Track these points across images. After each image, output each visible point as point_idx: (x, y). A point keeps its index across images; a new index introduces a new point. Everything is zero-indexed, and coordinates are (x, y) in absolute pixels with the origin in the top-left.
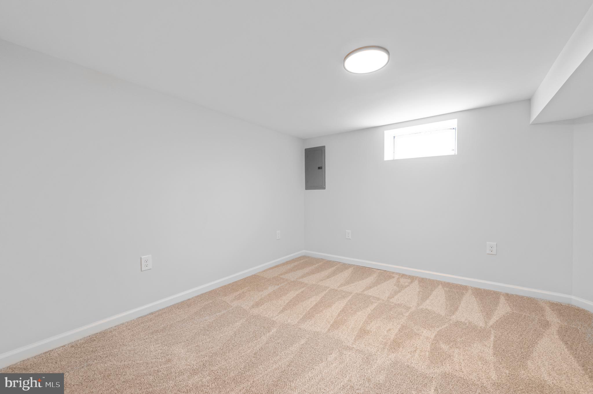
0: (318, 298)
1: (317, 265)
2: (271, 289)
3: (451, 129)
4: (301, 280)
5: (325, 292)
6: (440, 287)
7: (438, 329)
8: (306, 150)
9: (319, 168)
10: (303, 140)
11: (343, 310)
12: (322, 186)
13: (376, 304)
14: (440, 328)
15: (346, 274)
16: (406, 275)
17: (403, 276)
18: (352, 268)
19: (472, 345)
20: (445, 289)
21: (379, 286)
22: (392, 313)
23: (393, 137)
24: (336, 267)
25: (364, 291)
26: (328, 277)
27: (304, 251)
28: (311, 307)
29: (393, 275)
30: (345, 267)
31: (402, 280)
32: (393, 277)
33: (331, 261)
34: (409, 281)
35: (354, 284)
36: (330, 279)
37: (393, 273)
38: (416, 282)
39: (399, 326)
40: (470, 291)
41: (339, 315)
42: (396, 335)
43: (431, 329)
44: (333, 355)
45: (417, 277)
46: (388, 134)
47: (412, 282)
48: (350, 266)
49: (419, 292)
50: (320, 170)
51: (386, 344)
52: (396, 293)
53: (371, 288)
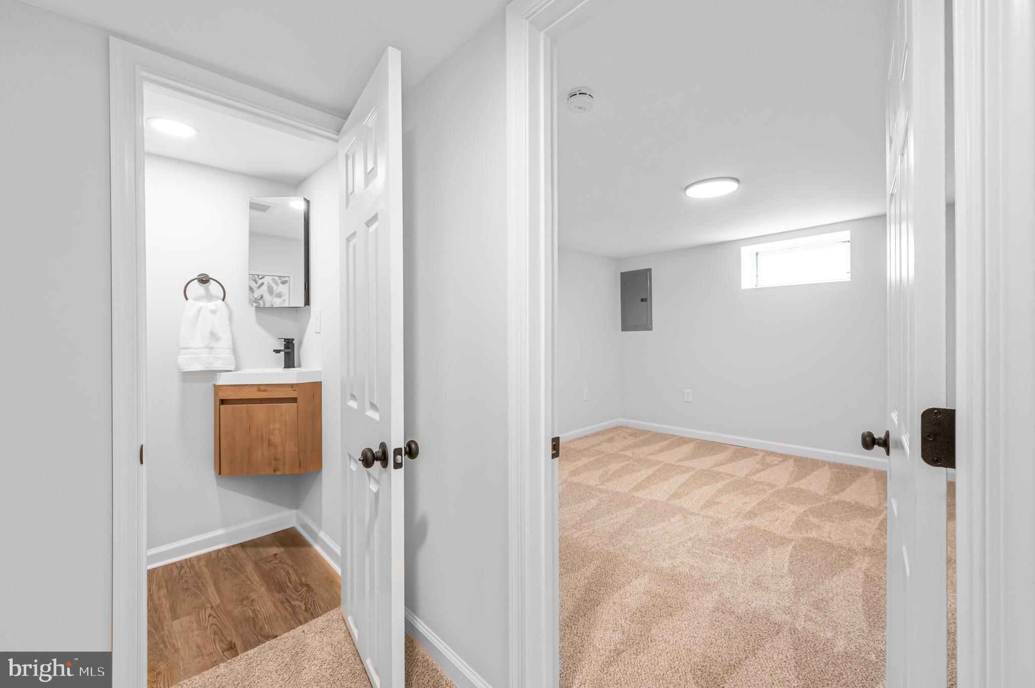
0: (651, 471)
1: (641, 438)
2: (585, 460)
3: (844, 242)
4: (623, 453)
5: (658, 467)
6: (827, 467)
7: (810, 506)
8: (621, 273)
9: (642, 300)
10: (618, 260)
11: (685, 484)
12: (647, 326)
13: (728, 480)
14: (814, 505)
15: (687, 449)
16: (777, 454)
17: (772, 454)
18: (695, 443)
19: (852, 520)
20: (834, 470)
21: (733, 463)
22: (750, 489)
23: (755, 254)
24: (670, 440)
25: (713, 467)
26: (660, 451)
27: (620, 419)
28: (643, 479)
29: (757, 452)
30: (683, 441)
31: (769, 459)
32: (757, 455)
33: (661, 434)
34: (780, 459)
35: (697, 460)
36: (663, 453)
37: (758, 450)
38: (791, 462)
39: (758, 501)
40: (871, 474)
41: (680, 487)
42: (754, 507)
43: (800, 505)
44: (677, 518)
45: (791, 457)
46: (747, 252)
47: (783, 461)
48: (691, 440)
49: (793, 472)
50: (643, 303)
51: (739, 513)
52: (758, 471)
53: (722, 464)
